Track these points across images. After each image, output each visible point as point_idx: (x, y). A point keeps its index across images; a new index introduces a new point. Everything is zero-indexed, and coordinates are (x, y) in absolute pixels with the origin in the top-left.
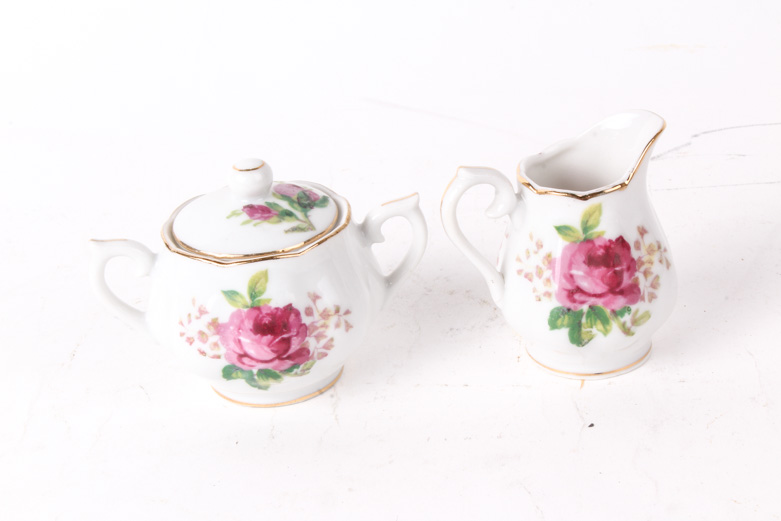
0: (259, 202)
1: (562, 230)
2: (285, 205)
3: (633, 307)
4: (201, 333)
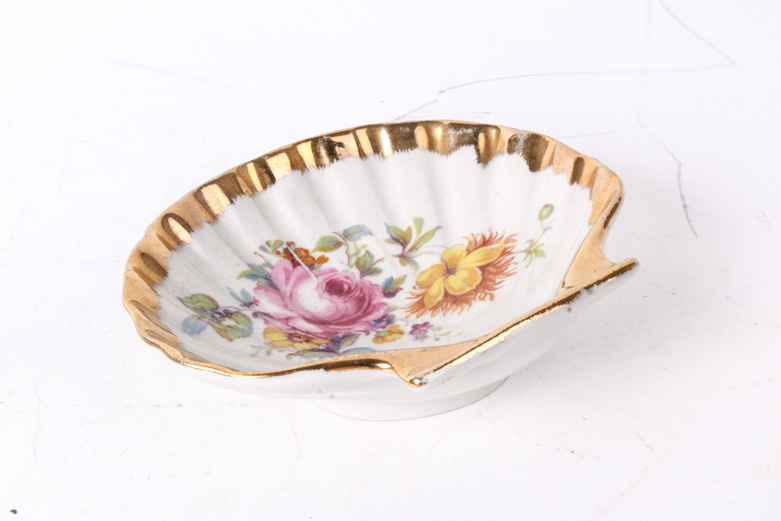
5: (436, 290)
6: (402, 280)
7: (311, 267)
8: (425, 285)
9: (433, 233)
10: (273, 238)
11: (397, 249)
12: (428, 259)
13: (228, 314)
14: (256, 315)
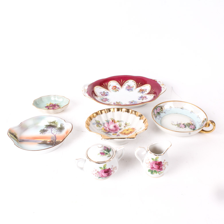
0: (102, 152)
1: (152, 159)
2: (106, 152)
3: (161, 171)
4: (96, 173)
5: (124, 132)
6: (122, 129)
7: (114, 123)
8: (124, 131)
9: (129, 125)
10: (112, 118)
11: (125, 125)
12: (127, 128)
13: (100, 124)
14: (103, 126)
